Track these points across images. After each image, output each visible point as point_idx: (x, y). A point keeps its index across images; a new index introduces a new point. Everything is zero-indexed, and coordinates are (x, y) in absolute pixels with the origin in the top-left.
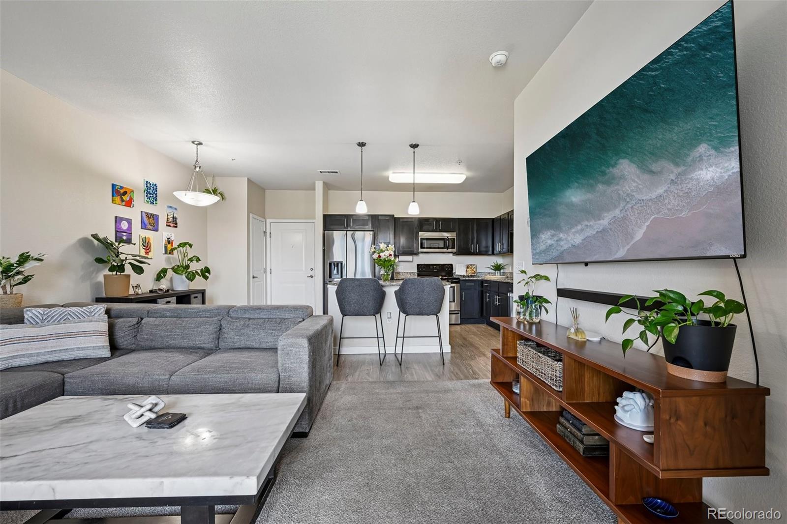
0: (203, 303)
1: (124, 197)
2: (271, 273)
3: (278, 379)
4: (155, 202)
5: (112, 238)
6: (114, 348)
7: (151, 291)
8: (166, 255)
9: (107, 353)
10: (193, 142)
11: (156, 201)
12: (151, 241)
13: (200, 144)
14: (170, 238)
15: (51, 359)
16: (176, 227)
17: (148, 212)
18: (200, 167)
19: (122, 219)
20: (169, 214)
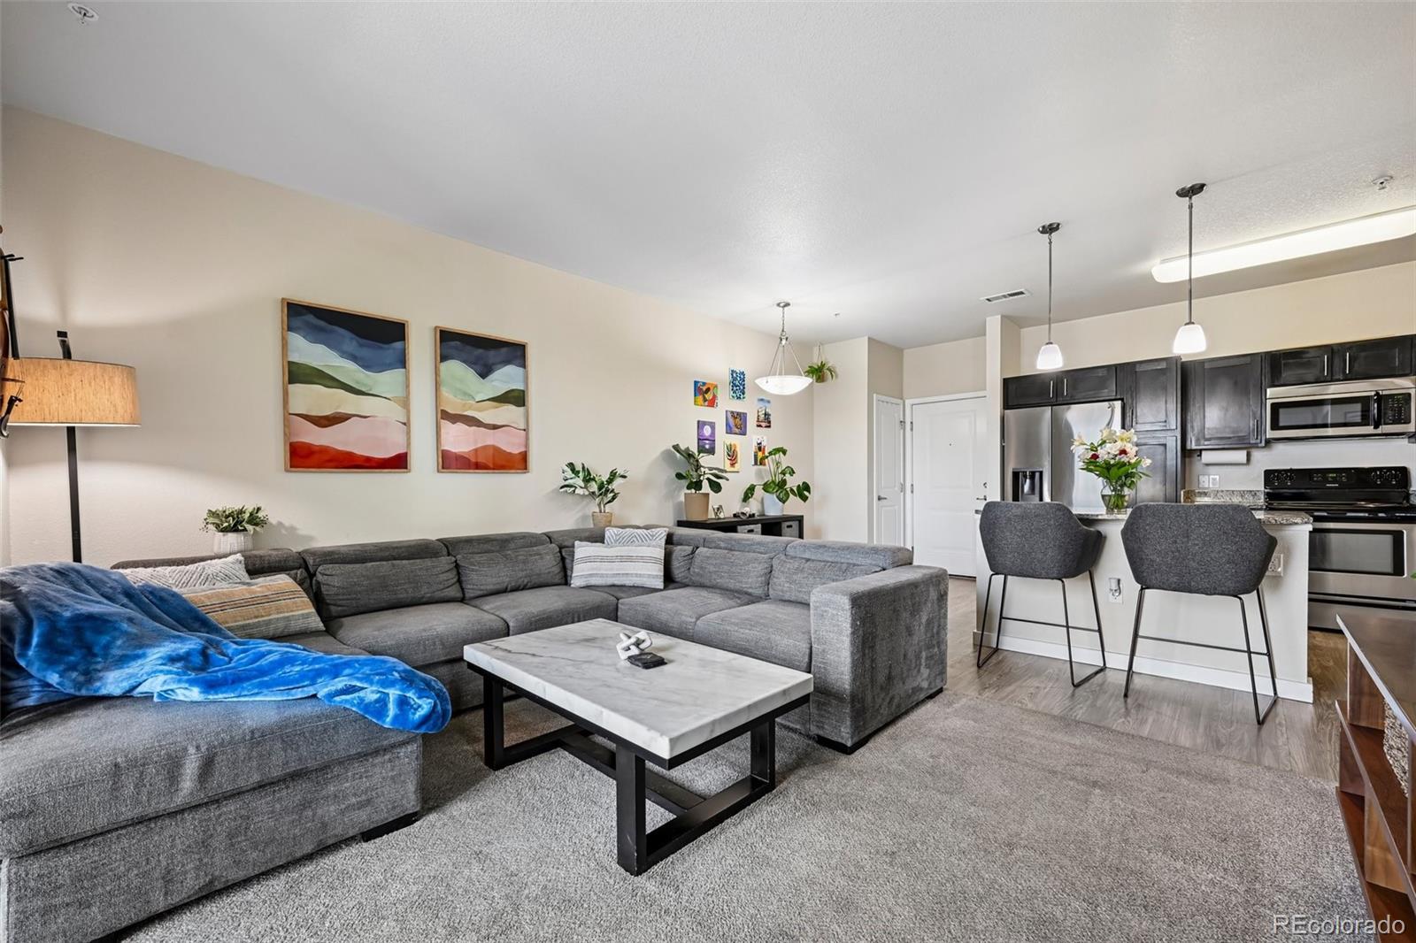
0: (801, 536)
1: (706, 396)
2: (912, 492)
3: (808, 651)
4: (742, 397)
5: (694, 449)
6: (669, 579)
7: (735, 515)
8: (756, 467)
9: (660, 585)
10: (778, 305)
11: (743, 394)
12: (738, 449)
13: (787, 305)
14: (760, 443)
15: (617, 583)
16: (769, 427)
17: (734, 410)
18: (787, 339)
19: (705, 423)
20: (760, 410)
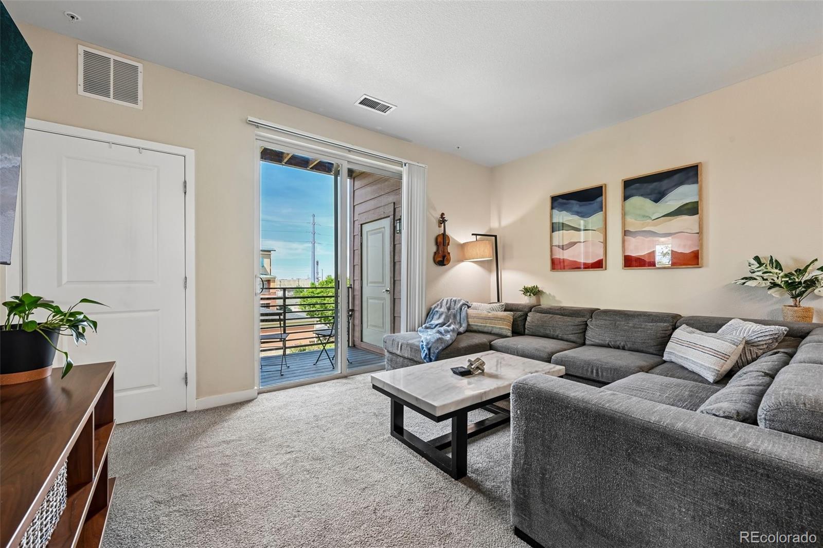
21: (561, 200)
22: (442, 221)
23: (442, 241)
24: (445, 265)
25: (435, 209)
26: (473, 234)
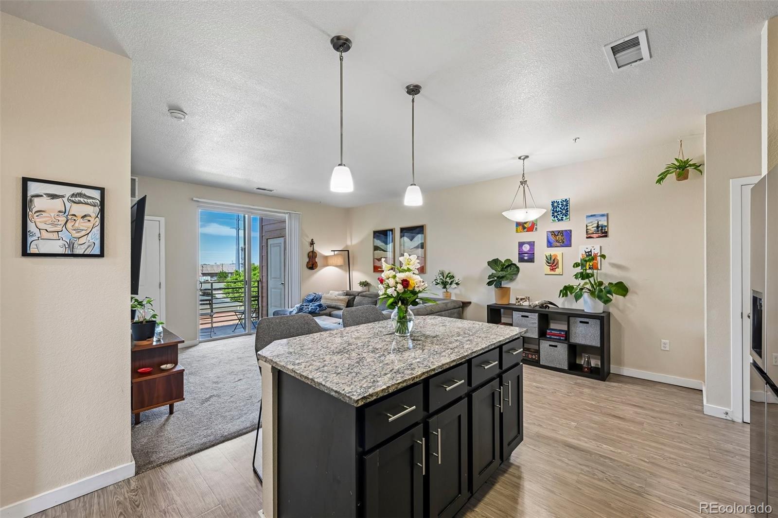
1: (525, 226)
4: (565, 218)
10: (520, 159)
11: (566, 216)
12: (559, 258)
13: (527, 157)
14: (591, 251)
16: (606, 236)
17: (553, 230)
19: (524, 243)
20: (588, 225)
21: (377, 234)
22: (312, 243)
23: (312, 256)
24: (314, 269)
25: (308, 237)
26: (332, 251)
